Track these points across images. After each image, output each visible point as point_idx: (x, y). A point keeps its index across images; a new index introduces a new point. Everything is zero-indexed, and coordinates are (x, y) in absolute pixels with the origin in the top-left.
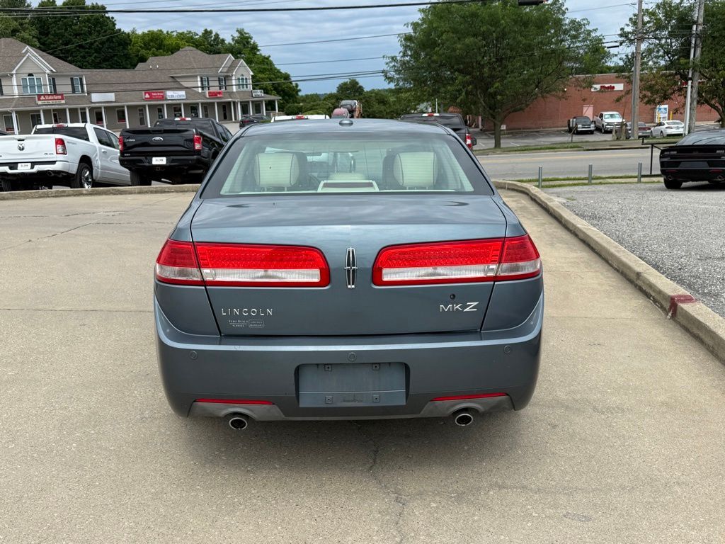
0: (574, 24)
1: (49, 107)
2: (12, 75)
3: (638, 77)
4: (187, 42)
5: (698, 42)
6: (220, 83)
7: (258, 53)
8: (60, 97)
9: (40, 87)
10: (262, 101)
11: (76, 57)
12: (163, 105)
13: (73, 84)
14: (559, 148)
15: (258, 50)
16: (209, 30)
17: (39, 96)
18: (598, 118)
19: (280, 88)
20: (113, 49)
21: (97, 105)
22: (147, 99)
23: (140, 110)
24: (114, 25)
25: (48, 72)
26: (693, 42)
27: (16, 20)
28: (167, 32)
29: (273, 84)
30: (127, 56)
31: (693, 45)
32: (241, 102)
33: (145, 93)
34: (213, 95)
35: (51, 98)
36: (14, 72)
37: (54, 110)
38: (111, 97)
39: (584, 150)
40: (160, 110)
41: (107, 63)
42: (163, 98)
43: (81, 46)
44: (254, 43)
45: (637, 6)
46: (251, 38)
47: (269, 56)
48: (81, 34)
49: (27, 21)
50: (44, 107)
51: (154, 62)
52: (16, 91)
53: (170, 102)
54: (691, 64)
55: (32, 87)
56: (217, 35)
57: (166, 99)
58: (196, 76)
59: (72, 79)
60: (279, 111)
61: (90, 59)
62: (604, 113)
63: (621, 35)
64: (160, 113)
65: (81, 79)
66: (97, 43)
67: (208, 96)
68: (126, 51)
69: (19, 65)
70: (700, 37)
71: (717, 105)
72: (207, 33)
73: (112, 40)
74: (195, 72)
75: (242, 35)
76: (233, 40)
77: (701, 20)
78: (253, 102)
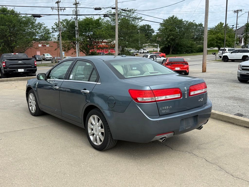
0: (39, 24)
3: (61, 43)
5: (78, 33)
14: (40, 66)
18: (43, 56)
26: (76, 32)
31: (76, 34)
39: (49, 66)
45: (58, 20)
54: (76, 39)
62: (45, 54)
63: (52, 29)
70: (78, 31)
71: (85, 52)
77: (78, 26)
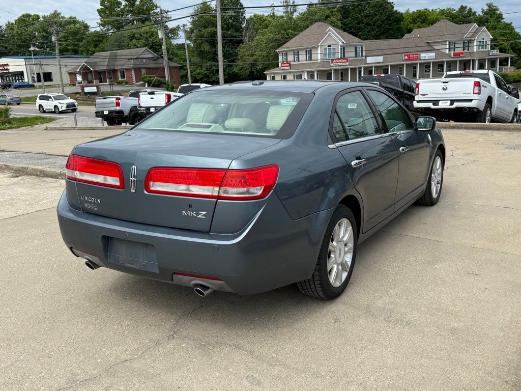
1: (338, 68)
2: (318, 47)
4: (446, 16)
6: (464, 45)
7: (502, 21)
8: (345, 61)
9: (334, 54)
10: (497, 58)
11: (364, 32)
12: (417, 64)
13: (356, 51)
15: (503, 19)
16: (464, 6)
17: (333, 60)
19: (517, 48)
20: (390, 25)
21: (370, 65)
22: (406, 60)
23: (400, 68)
24: (393, 7)
25: (341, 43)
27: (329, 9)
28: (432, 10)
29: (512, 44)
30: (399, 29)
32: (479, 60)
33: (405, 56)
34: (456, 55)
35: (340, 61)
36: (319, 45)
37: (341, 69)
38: (380, 59)
40: (415, 68)
41: (385, 35)
42: (418, 58)
43: (368, 24)
44: (500, 13)
46: (498, 10)
47: (512, 23)
48: (369, 16)
49: (336, 9)
50: (335, 67)
51: (417, 32)
52: (319, 57)
53: (422, 61)
55: (329, 54)
56: (470, 9)
57: (420, 60)
58: (446, 41)
59: (356, 48)
60: (511, 66)
61: (373, 33)
64: (414, 70)
65: (362, 48)
66: (379, 21)
67: (452, 56)
68: (399, 26)
69: (323, 40)
72: (463, 8)
73: (390, 19)
74: (446, 38)
75: (491, 8)
76: (482, 12)
78: (488, 59)
